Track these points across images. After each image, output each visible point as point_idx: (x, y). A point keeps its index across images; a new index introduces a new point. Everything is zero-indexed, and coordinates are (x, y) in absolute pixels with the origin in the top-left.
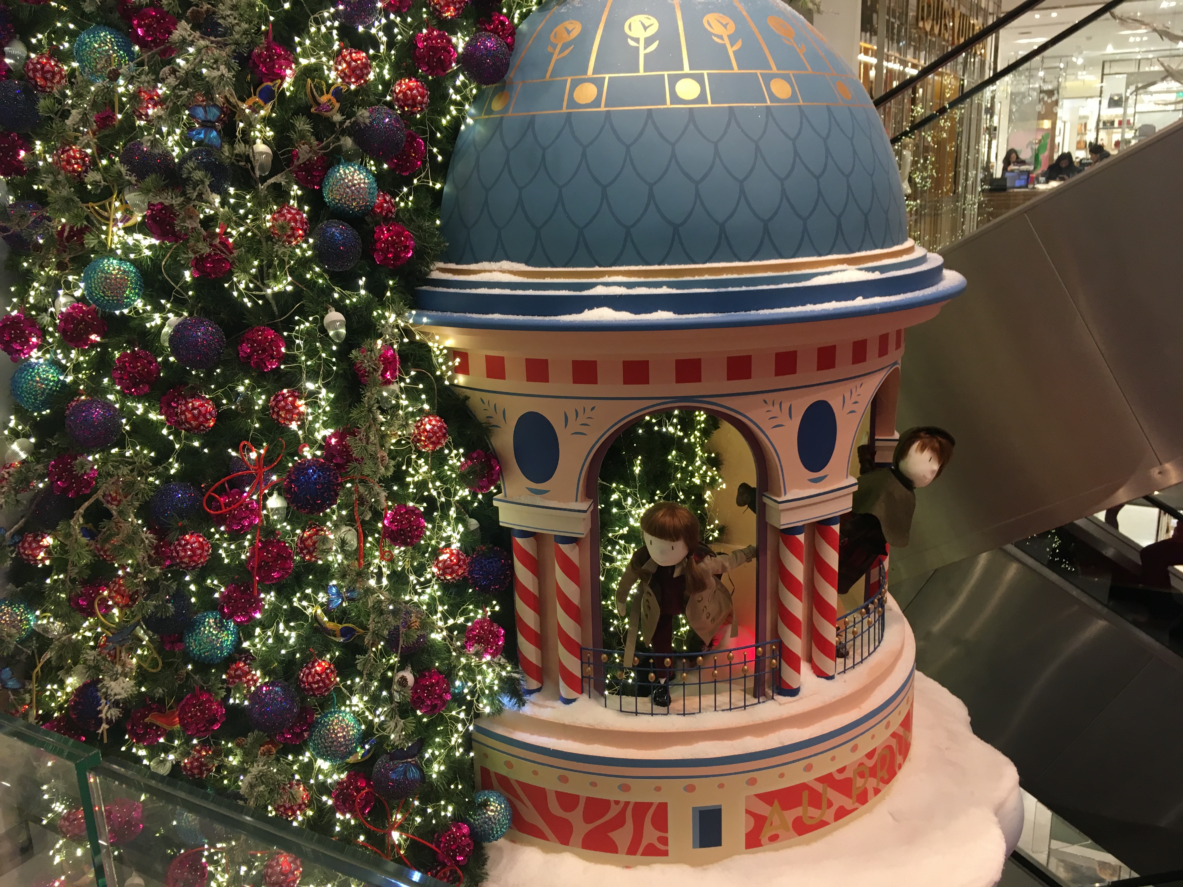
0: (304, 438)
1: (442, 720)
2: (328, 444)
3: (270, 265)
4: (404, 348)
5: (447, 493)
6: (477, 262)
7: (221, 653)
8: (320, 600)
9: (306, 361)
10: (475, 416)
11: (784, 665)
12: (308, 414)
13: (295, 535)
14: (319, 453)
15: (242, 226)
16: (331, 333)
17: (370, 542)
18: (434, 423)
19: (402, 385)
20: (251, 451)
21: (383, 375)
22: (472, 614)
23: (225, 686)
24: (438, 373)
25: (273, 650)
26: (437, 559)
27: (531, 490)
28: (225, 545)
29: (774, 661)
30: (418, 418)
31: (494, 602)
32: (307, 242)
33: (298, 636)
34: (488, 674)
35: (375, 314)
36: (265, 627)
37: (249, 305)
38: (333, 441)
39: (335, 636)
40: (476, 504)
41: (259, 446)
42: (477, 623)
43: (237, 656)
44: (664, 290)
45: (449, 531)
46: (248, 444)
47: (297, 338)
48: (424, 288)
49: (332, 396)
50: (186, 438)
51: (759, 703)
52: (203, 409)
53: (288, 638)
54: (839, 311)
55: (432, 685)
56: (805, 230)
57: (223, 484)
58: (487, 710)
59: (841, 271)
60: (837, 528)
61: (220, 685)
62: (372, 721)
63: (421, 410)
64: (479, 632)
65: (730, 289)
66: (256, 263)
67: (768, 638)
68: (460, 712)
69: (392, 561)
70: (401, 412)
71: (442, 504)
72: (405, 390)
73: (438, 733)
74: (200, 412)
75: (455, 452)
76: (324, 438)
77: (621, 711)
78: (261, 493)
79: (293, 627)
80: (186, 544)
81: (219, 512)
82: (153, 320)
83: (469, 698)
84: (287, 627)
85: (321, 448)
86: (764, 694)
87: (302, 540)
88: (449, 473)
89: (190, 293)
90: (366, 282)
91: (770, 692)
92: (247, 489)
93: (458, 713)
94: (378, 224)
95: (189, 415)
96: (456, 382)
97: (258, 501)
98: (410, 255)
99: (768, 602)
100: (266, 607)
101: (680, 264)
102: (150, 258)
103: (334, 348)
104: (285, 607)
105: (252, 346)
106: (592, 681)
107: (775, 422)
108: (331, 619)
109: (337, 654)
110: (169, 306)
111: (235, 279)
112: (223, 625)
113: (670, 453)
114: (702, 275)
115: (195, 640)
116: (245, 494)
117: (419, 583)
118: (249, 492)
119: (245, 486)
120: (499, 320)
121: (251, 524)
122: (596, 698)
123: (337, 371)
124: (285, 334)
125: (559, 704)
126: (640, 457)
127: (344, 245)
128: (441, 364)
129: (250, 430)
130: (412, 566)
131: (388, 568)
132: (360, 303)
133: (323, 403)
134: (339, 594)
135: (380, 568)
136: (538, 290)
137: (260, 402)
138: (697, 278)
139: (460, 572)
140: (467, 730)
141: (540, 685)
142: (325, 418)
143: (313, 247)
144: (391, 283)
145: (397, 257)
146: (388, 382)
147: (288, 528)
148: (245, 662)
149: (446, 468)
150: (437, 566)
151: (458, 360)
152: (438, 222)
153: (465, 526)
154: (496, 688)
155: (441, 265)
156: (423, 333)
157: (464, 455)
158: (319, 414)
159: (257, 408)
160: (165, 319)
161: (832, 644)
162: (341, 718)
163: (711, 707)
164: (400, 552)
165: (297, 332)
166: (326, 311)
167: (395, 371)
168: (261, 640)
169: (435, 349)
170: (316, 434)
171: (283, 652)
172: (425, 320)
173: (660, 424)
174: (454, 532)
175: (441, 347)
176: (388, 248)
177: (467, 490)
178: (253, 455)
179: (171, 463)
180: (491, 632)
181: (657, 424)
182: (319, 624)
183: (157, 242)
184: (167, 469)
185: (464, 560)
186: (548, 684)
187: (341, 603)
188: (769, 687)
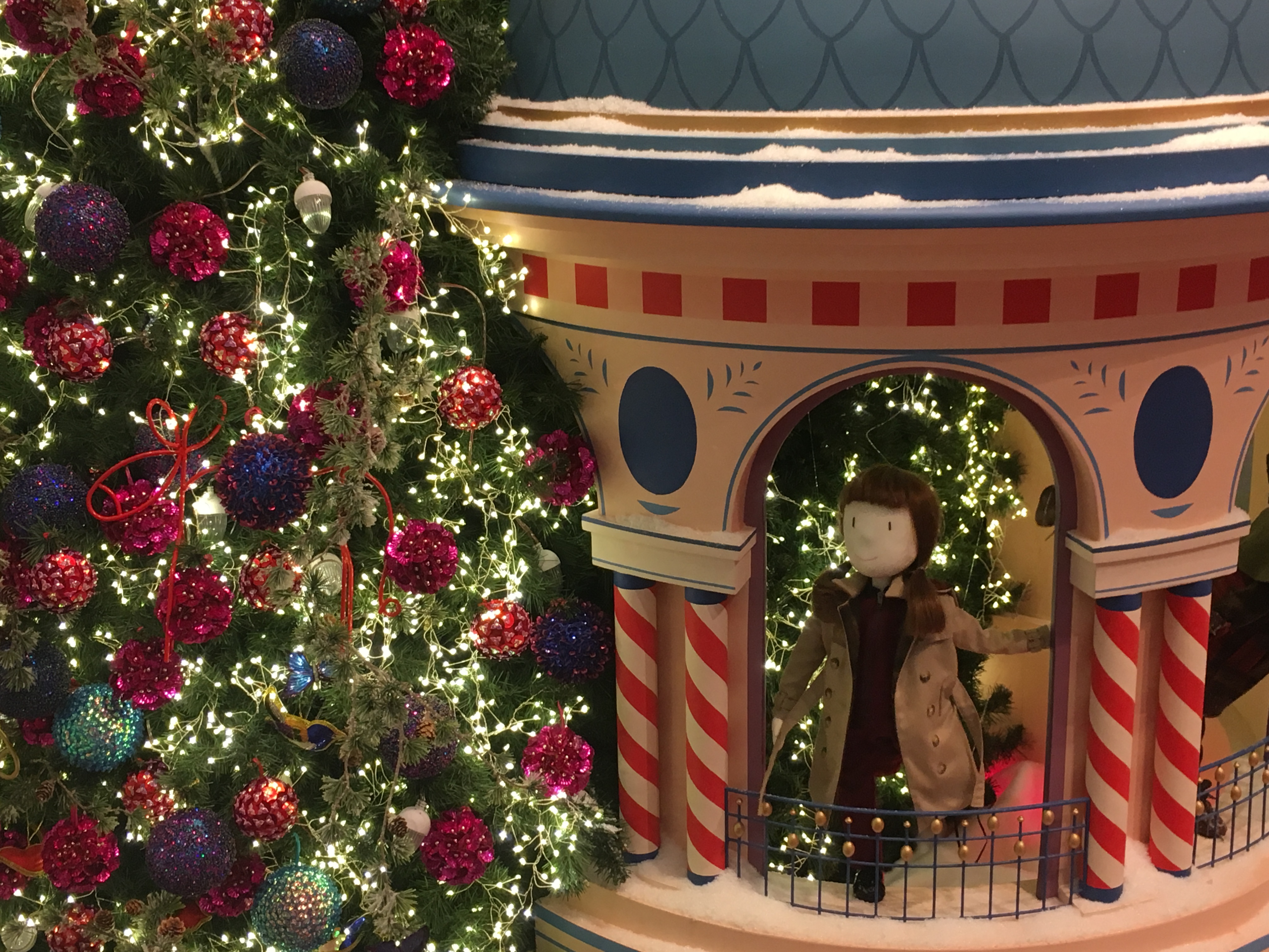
0: (255, 399)
1: (479, 895)
2: (295, 409)
3: (207, 98)
4: (431, 246)
5: (503, 503)
6: (565, 97)
7: (113, 755)
8: (274, 676)
9: (263, 264)
10: (555, 369)
11: (1094, 845)
12: (262, 358)
13: (238, 563)
14: (279, 425)
15: (162, 27)
16: (306, 218)
17: (366, 583)
18: (476, 380)
19: (424, 311)
20: (166, 415)
21: (391, 292)
22: (536, 718)
23: (117, 811)
24: (489, 293)
25: (197, 755)
26: (478, 617)
27: (645, 505)
28: (124, 574)
29: (1075, 836)
30: (451, 371)
31: (580, 699)
32: (267, 56)
33: (238, 737)
34: (560, 821)
35: (383, 185)
36: (186, 717)
37: (170, 164)
38: (303, 405)
39: (299, 739)
40: (556, 526)
41: (180, 407)
42: (546, 733)
43: (140, 762)
44: (890, 156)
45: (503, 570)
46: (165, 405)
47: (250, 224)
48: (476, 142)
49: (303, 326)
50: (68, 390)
51: (1044, 908)
52: (88, 341)
53: (222, 737)
54: (1215, 202)
55: (461, 835)
56: (1165, 49)
57: (122, 470)
58: (556, 885)
59: (1229, 126)
60: (1205, 602)
61: (109, 809)
62: (359, 887)
63: (457, 357)
64: (547, 749)
65: (1012, 156)
66: (184, 92)
67: (1067, 795)
68: (511, 884)
69: (399, 617)
70: (419, 360)
71: (492, 521)
72: (430, 322)
73: (472, 919)
74: (83, 346)
75: (513, 432)
76: (290, 399)
77: (793, 904)
78: (183, 489)
79: (231, 719)
80: (54, 570)
81: (114, 517)
82: (15, 186)
83: (523, 861)
84: (221, 719)
85: (283, 415)
86: (1056, 894)
87: (249, 573)
88: (503, 469)
89: (76, 142)
90: (369, 130)
91: (1065, 890)
92: (162, 481)
93: (509, 886)
94: (391, 27)
95: (65, 352)
96: (525, 309)
97: (178, 502)
98: (445, 84)
99: (1070, 730)
100: (188, 682)
101: (923, 107)
102: (14, 80)
103: (310, 243)
104: (218, 685)
105: (172, 236)
106: (745, 849)
107: (1093, 403)
108: (293, 710)
109: (304, 769)
110: (39, 163)
111: (147, 120)
112: (117, 709)
113: (915, 449)
114: (963, 129)
115: (70, 731)
116: (158, 489)
117: (447, 656)
118: (163, 487)
119: (157, 476)
120: (592, 202)
121: (165, 541)
122: (751, 880)
123: (314, 286)
124: (231, 216)
125: (687, 884)
126: (856, 456)
127: (329, 63)
128: (497, 278)
129: (167, 381)
130: (435, 628)
131: (393, 630)
132: (358, 167)
133: (289, 339)
134: (307, 669)
135: (379, 627)
136: (665, 150)
137: (186, 333)
138: (952, 134)
139: (518, 642)
140: (521, 915)
141: (655, 848)
142: (291, 366)
143: (278, 66)
144: (414, 131)
145: (422, 85)
146: (399, 306)
147: (228, 550)
148: (151, 772)
149: (500, 459)
150: (477, 630)
151: (524, 271)
152: (505, 25)
153: (533, 562)
154: (572, 848)
155: (506, 101)
156: (464, 221)
157: (530, 438)
158: (282, 357)
159: (179, 343)
160: (35, 185)
161: (1188, 814)
162: (306, 879)
163: (955, 909)
164: (415, 602)
165: (251, 213)
166: (300, 178)
167: (413, 286)
168: (177, 738)
169: (486, 251)
170: (276, 392)
171: (211, 761)
172: (467, 198)
173: (898, 397)
174: (512, 572)
175: (496, 247)
176: (406, 69)
177: (538, 501)
178: (171, 424)
179: (42, 430)
180: (568, 750)
181: (894, 396)
182: (274, 718)
183: (23, 53)
184: (34, 442)
185: (525, 623)
186: (669, 848)
187: (311, 684)
188: (1066, 883)
